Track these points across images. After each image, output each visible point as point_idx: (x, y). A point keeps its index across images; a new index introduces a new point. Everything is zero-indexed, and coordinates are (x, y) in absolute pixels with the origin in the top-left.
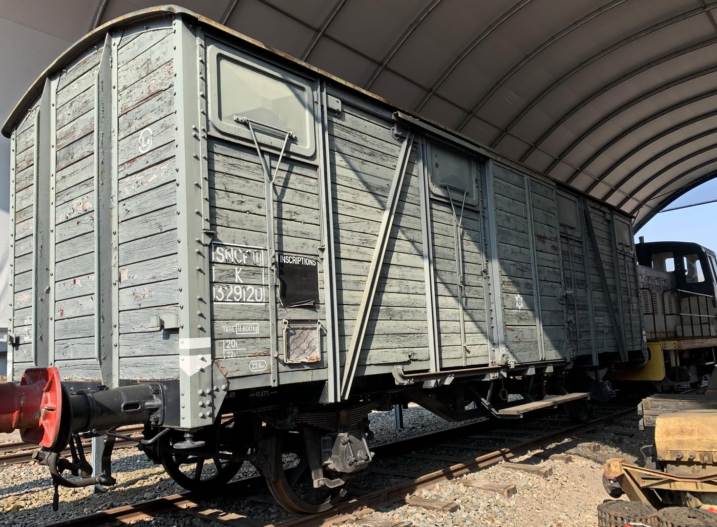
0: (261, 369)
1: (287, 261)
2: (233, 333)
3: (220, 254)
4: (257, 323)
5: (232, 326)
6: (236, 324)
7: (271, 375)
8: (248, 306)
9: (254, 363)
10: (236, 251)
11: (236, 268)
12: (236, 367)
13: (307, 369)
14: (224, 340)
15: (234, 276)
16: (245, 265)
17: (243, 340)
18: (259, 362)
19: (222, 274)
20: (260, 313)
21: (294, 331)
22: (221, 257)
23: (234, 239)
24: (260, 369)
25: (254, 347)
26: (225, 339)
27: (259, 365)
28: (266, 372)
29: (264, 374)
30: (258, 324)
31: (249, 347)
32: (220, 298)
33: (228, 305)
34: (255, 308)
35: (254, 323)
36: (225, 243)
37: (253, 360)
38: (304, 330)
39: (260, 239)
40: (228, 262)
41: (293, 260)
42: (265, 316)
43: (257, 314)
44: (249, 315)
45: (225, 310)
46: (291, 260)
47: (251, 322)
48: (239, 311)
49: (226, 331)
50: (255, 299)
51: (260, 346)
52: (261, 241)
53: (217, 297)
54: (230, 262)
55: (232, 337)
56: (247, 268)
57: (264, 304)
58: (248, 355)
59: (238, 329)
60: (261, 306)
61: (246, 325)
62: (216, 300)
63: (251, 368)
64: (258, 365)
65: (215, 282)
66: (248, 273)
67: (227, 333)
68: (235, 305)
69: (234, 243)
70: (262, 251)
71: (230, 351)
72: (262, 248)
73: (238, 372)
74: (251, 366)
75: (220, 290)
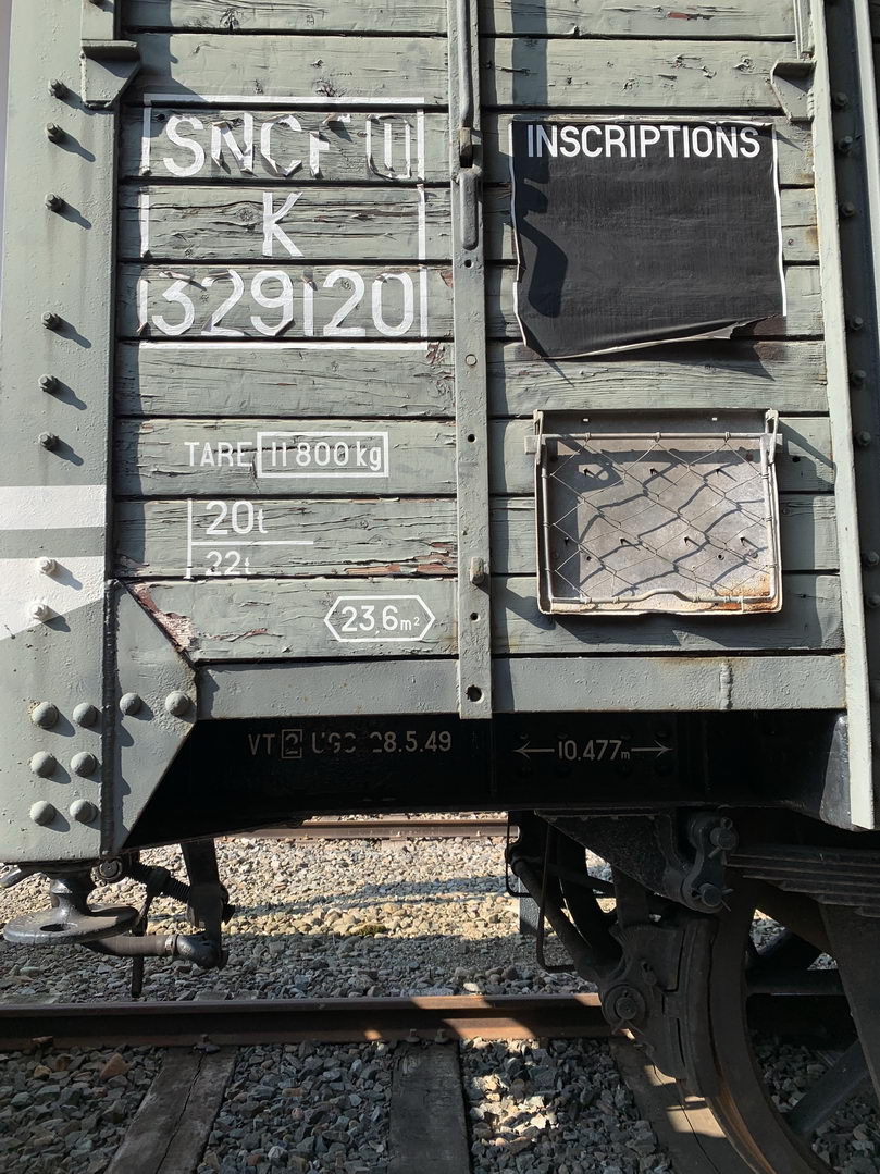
0: (398, 632)
1: (570, 148)
2: (239, 474)
3: (181, 142)
4: (381, 431)
5: (233, 442)
6: (260, 435)
7: (458, 662)
8: (328, 354)
9: (357, 604)
10: (267, 128)
11: (267, 197)
12: (250, 620)
13: (694, 647)
14: (190, 502)
15: (253, 230)
16: (319, 182)
17: (298, 503)
18: (388, 602)
19: (189, 225)
20: (400, 385)
21: (609, 469)
22: (184, 158)
23: (260, 75)
24: (390, 634)
25: (360, 534)
26: (195, 497)
27: (385, 618)
28: (425, 649)
29: (414, 657)
30: (385, 435)
31: (331, 535)
32: (172, 322)
33: (218, 354)
34: (371, 366)
35: (361, 431)
36: (209, 99)
37: (349, 590)
38: (675, 463)
39: (406, 63)
40: (223, 174)
41: (609, 142)
42: (428, 401)
43: (381, 390)
44: (334, 395)
45: (199, 372)
46: (596, 141)
47: (348, 428)
48: (279, 379)
49: (204, 461)
50: (369, 326)
51: (400, 534)
52: (414, 74)
53: (158, 321)
54: (236, 173)
55: (235, 488)
56: (326, 194)
57: (424, 346)
58: (328, 570)
59: (266, 460)
60: (403, 356)
61: (314, 440)
62: (155, 334)
63: (338, 627)
64: (377, 614)
65: (149, 260)
66: (336, 212)
67: (208, 472)
68: (253, 352)
69: (261, 92)
70: (420, 114)
71: (224, 550)
72: (420, 101)
73: (259, 640)
74: (339, 619)
75: (176, 291)
